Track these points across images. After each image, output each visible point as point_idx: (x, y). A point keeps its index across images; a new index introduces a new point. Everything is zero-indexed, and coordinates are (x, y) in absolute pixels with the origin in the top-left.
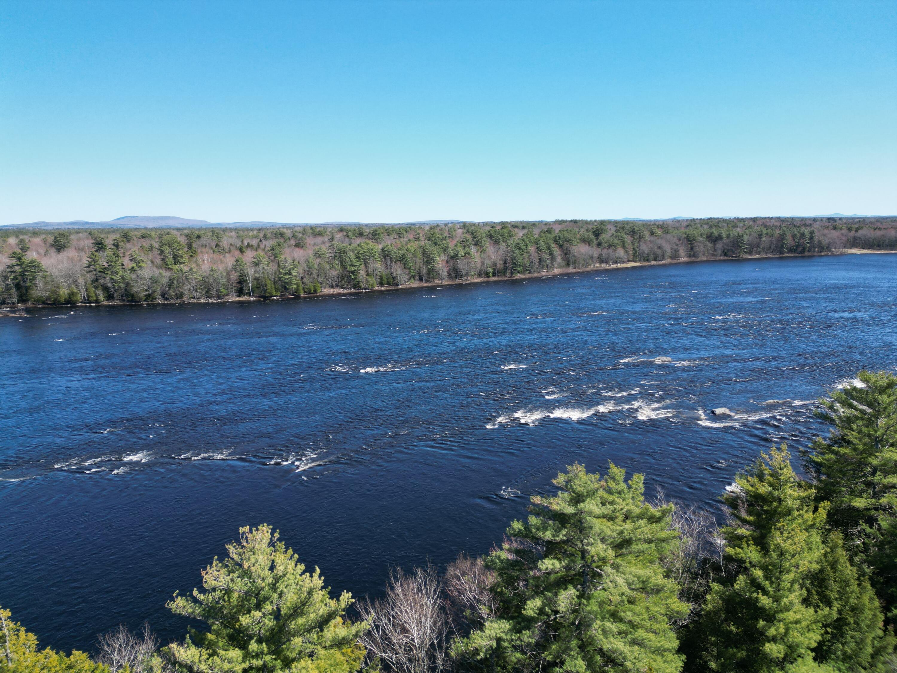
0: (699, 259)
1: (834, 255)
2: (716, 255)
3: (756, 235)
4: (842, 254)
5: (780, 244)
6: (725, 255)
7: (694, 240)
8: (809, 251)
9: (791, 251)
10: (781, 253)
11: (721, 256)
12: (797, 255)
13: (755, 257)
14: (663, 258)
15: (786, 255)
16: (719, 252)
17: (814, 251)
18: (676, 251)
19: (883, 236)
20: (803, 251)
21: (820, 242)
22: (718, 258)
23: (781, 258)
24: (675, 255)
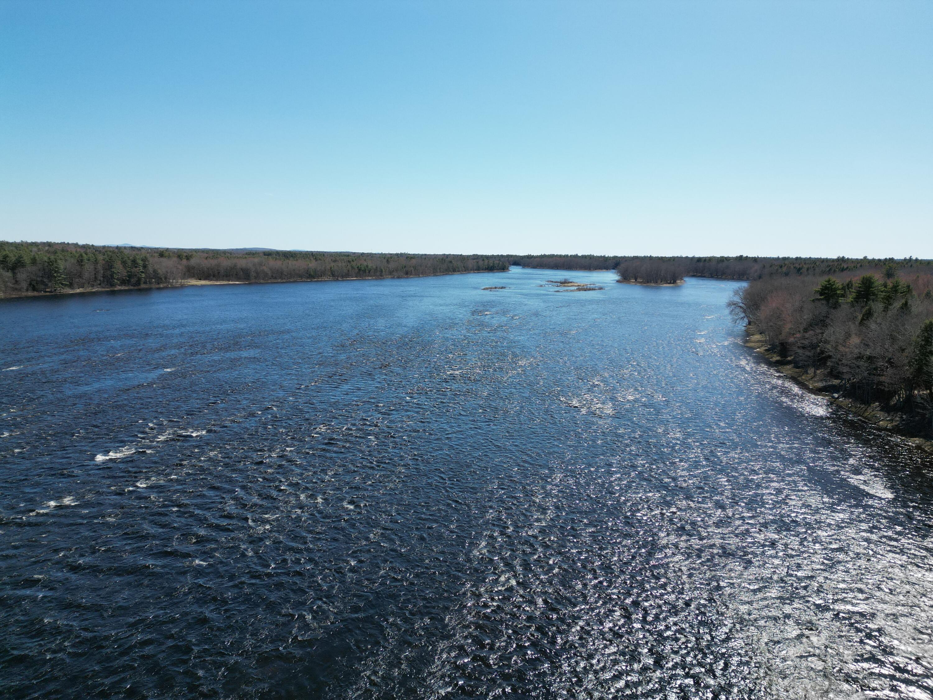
1: (174, 288)
2: (20, 290)
3: (73, 261)
4: (182, 287)
5: (109, 273)
6: (34, 289)
8: (145, 283)
9: (123, 282)
10: (112, 285)
11: (27, 290)
12: (132, 288)
13: (78, 291)
15: (118, 288)
16: (24, 285)
17: (151, 283)
20: (138, 283)
21: (155, 271)
22: (24, 294)
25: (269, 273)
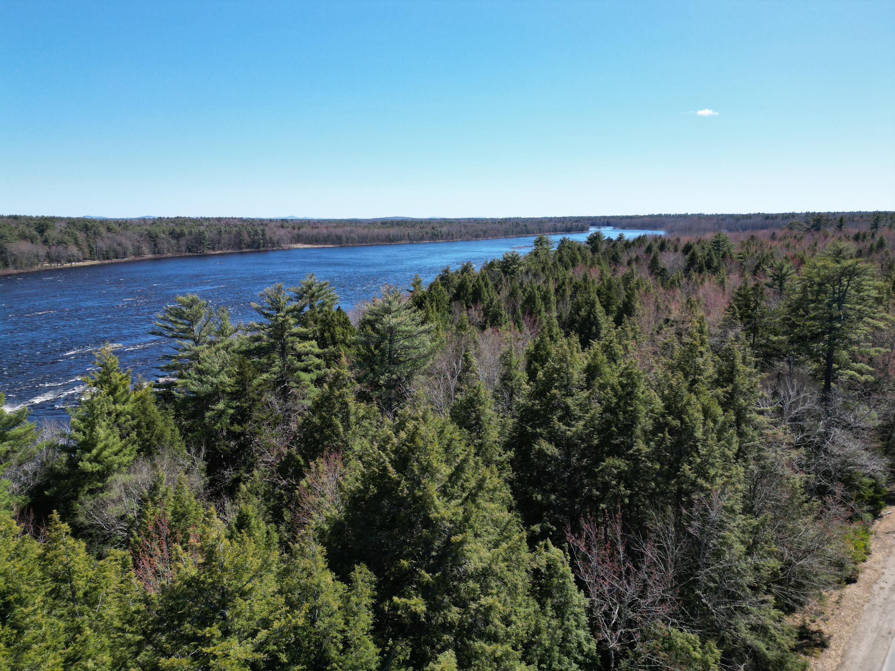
0: (164, 256)
2: (181, 252)
3: (216, 232)
4: (290, 249)
5: (238, 240)
6: (190, 251)
7: (157, 236)
8: (263, 247)
9: (248, 246)
10: (241, 248)
11: (185, 252)
12: (254, 250)
13: (218, 252)
14: (125, 255)
15: (245, 250)
16: (184, 248)
17: (268, 247)
18: (139, 248)
19: (318, 233)
20: (258, 247)
21: (270, 238)
22: (183, 254)
23: (241, 253)
24: (138, 252)
25: (357, 238)
